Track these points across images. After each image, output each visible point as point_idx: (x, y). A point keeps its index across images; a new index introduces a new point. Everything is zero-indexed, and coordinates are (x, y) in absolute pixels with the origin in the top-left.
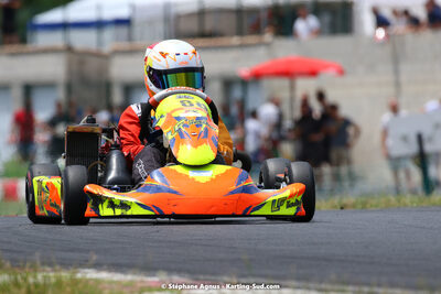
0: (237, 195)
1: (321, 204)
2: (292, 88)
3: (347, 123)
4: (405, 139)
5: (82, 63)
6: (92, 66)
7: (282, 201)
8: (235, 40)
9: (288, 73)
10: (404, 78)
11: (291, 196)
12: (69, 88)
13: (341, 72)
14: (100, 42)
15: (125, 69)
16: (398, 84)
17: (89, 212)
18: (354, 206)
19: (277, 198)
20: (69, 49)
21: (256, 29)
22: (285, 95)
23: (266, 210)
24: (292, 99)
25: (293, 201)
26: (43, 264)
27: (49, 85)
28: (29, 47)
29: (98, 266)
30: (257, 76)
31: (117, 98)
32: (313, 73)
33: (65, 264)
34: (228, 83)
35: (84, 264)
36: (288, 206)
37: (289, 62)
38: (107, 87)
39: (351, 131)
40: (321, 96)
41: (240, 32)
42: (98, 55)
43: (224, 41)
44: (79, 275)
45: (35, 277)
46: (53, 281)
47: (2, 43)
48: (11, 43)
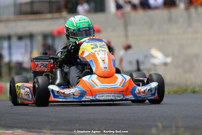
4: (130, 63)
8: (49, 16)
10: (130, 33)
13: (99, 31)
16: (127, 36)
30: (60, 33)
34: (45, 36)
43: (44, 16)
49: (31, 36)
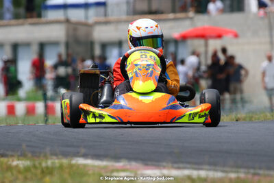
0: (167, 110)
1: (224, 118)
2: (206, 45)
3: (240, 67)
5: (75, 30)
6: (82, 32)
7: (195, 114)
8: (171, 16)
9: (203, 36)
11: (201, 111)
12: (67, 45)
14: (87, 17)
15: (102, 34)
16: (272, 43)
17: (82, 120)
18: (244, 119)
19: (192, 112)
20: (67, 21)
22: (201, 50)
23: (185, 119)
24: (206, 52)
25: (203, 114)
27: (55, 44)
28: (43, 19)
29: (85, 156)
30: (184, 38)
31: (97, 52)
32: (219, 36)
34: (166, 43)
35: (77, 155)
36: (199, 117)
37: (204, 29)
38: (92, 44)
39: (243, 72)
40: (224, 51)
41: (174, 12)
42: (86, 25)
43: (163, 16)
44: (74, 162)
45: (46, 162)
46: (57, 165)
47: (26, 17)
48: (31, 17)
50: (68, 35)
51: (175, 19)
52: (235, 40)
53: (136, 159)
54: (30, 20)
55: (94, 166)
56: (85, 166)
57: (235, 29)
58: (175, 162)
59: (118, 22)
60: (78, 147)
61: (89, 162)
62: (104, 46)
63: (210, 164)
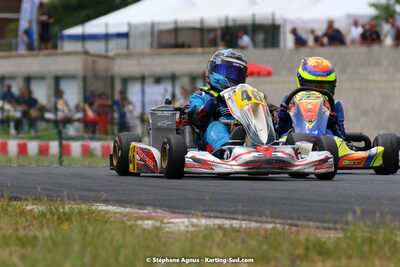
5: (94, 62)
6: (102, 64)
8: (200, 50)
12: (85, 79)
13: (269, 74)
14: (107, 50)
15: (124, 67)
20: (86, 53)
21: (214, 43)
26: (69, 199)
27: (72, 77)
28: (59, 51)
29: (106, 201)
31: (118, 87)
33: (84, 200)
35: (97, 200)
38: (112, 78)
41: (202, 46)
42: (106, 57)
43: (191, 50)
44: (94, 208)
45: (64, 208)
46: (76, 211)
47: (40, 49)
48: (46, 48)
49: (173, 78)
50: (85, 69)
51: (203, 53)
52: (268, 79)
53: (161, 206)
54: (45, 52)
55: (115, 213)
56: (107, 212)
57: (269, 67)
58: (205, 211)
59: (142, 55)
60: (99, 191)
61: (110, 208)
62: (125, 81)
63: (243, 214)
